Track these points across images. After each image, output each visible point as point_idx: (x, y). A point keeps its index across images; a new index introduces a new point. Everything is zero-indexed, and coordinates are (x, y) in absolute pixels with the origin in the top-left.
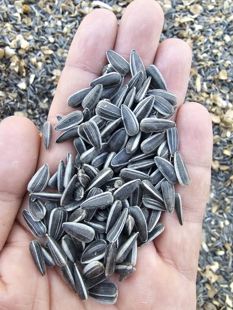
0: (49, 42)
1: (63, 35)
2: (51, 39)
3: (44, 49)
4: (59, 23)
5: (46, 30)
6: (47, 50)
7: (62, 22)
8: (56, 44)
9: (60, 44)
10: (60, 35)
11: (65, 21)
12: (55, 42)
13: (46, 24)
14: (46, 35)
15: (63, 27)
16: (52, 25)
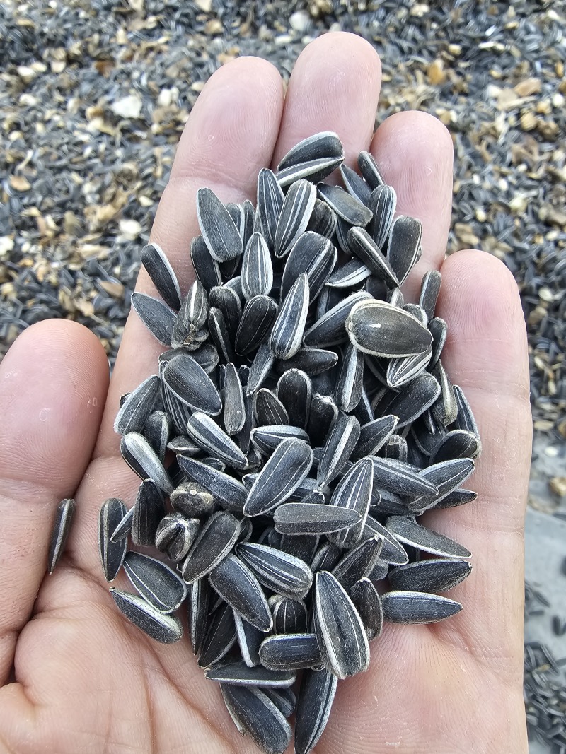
0: (475, 219)
1: (508, 210)
2: (481, 215)
3: (463, 231)
4: (503, 185)
5: (475, 193)
6: (469, 233)
7: (510, 184)
8: (489, 227)
9: (495, 228)
10: (500, 209)
11: (515, 182)
12: (486, 222)
13: (476, 180)
14: (473, 203)
15: (509, 195)
16: (487, 185)
